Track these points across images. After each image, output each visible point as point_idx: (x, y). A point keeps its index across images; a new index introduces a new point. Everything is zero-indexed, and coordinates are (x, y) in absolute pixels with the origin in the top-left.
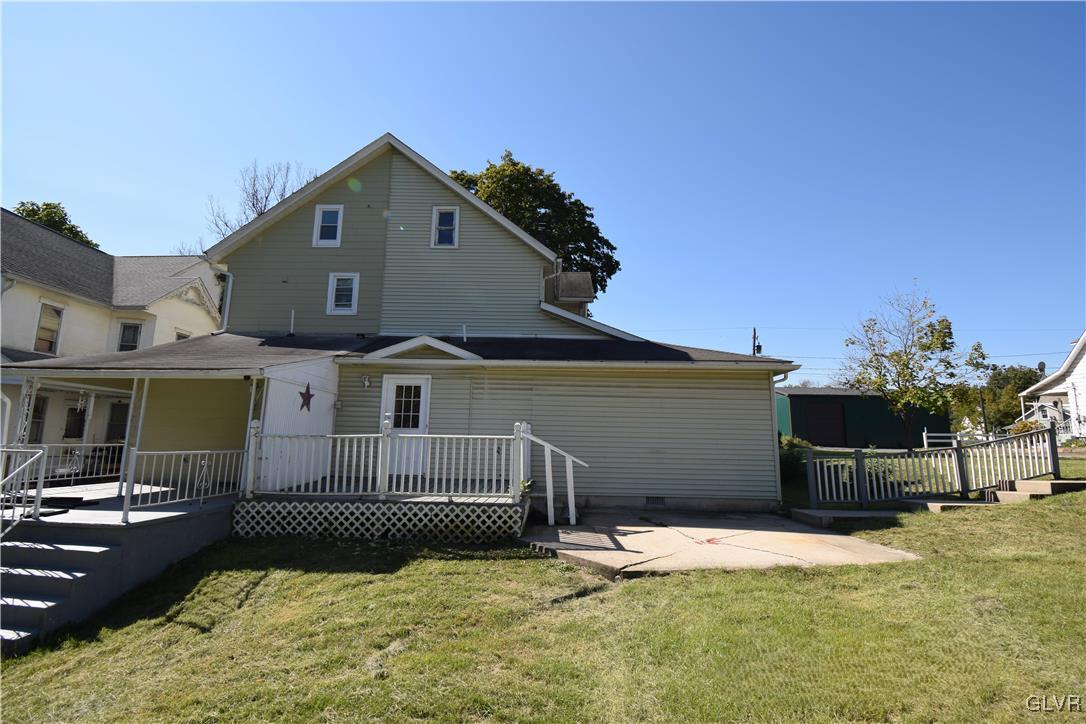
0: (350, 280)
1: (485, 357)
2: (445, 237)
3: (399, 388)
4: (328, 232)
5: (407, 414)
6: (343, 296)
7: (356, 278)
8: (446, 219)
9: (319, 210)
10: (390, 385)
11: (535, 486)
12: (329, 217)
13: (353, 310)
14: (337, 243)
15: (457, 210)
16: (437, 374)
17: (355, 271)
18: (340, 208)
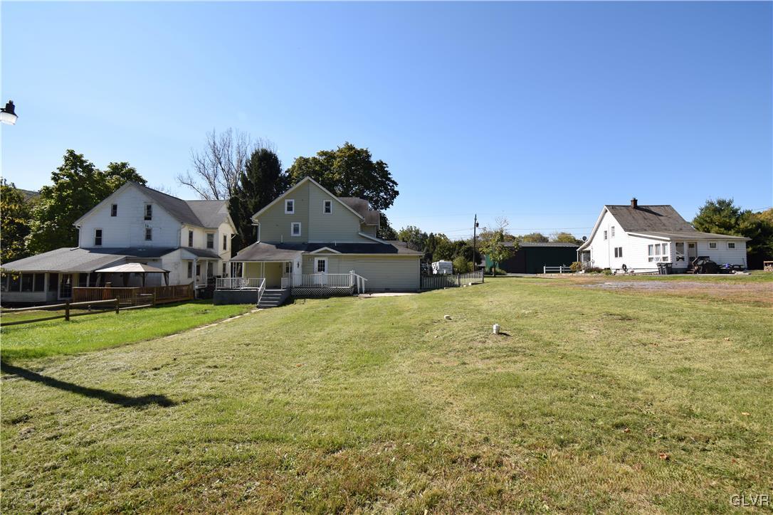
0: (298, 225)
1: (342, 253)
2: (328, 210)
3: (319, 261)
4: (290, 209)
5: (321, 267)
6: (296, 230)
7: (300, 224)
8: (328, 204)
9: (286, 201)
10: (316, 260)
11: (355, 285)
12: (290, 204)
13: (299, 234)
14: (293, 212)
15: (331, 201)
16: (329, 257)
17: (299, 222)
18: (293, 201)
